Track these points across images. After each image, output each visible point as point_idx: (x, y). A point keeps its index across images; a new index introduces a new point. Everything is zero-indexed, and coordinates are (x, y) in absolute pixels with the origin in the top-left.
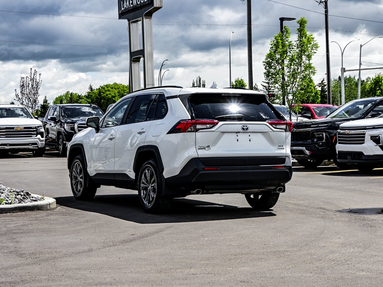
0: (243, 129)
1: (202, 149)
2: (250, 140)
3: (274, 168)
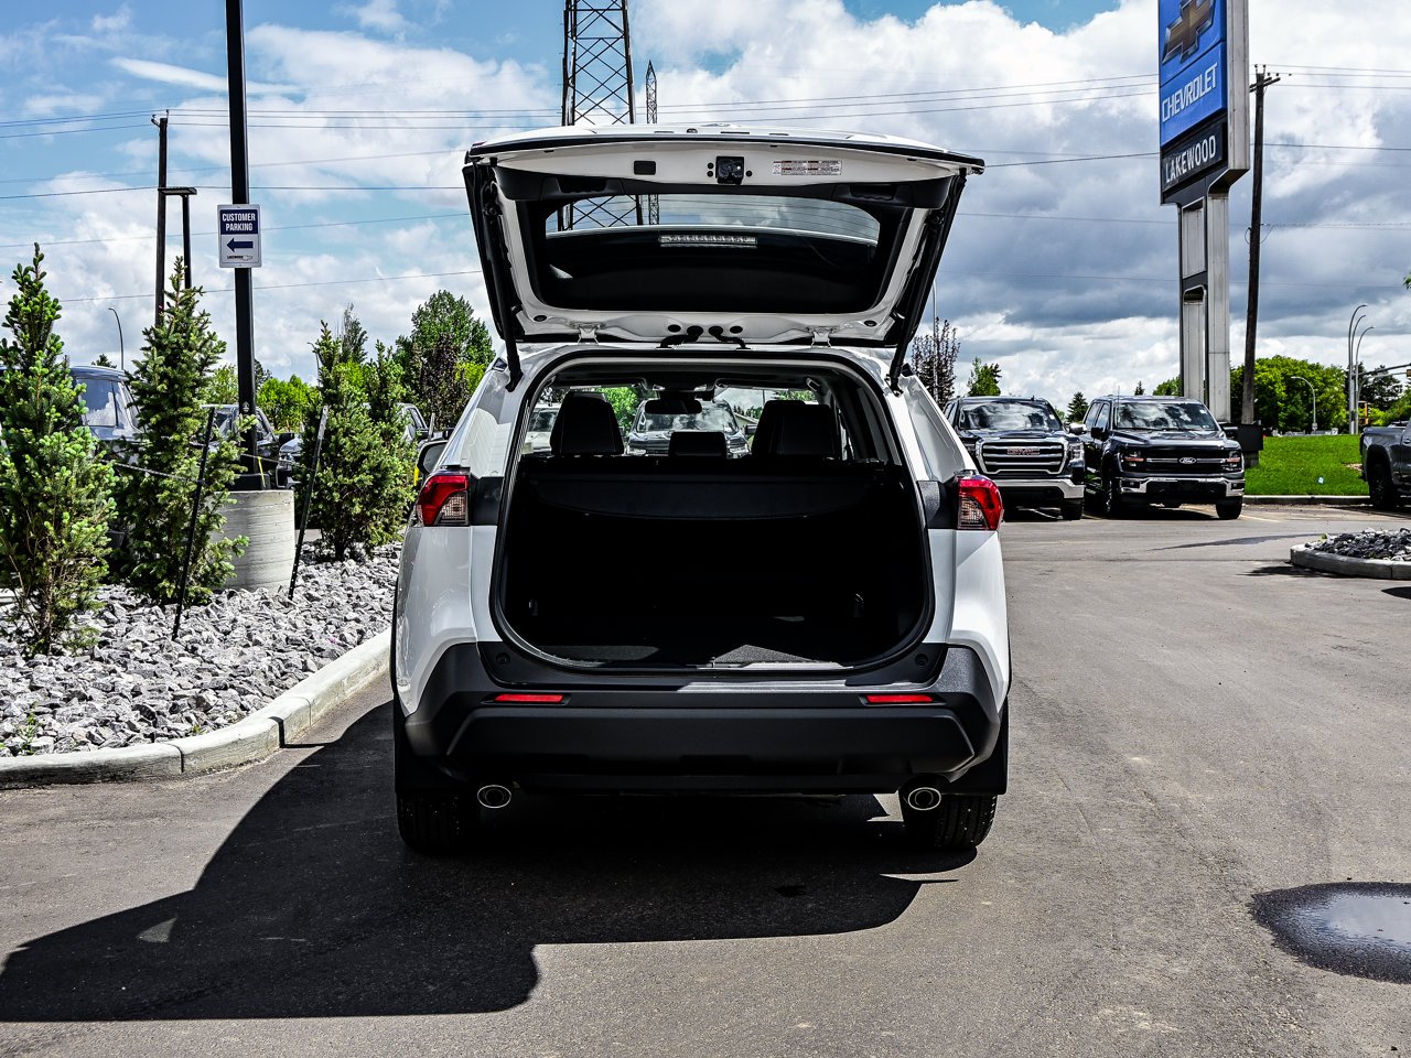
3: (870, 703)
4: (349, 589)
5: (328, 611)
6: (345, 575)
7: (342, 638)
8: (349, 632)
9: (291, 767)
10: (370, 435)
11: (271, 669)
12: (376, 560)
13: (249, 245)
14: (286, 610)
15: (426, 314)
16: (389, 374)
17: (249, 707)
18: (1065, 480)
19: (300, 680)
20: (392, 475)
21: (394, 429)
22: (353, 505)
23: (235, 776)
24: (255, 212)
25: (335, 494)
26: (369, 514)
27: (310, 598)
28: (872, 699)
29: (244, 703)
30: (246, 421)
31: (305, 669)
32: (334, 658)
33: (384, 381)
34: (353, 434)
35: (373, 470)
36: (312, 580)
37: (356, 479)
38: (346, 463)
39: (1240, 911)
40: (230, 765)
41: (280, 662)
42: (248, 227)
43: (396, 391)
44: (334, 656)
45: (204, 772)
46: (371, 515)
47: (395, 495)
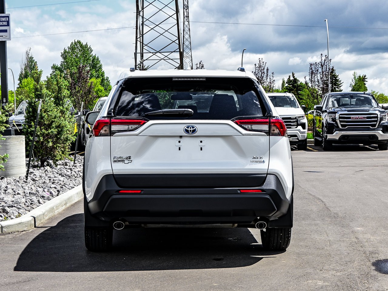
0: (187, 131)
1: (119, 161)
2: (201, 149)
3: (241, 192)
4: (49, 177)
5: (43, 184)
6: (46, 172)
7: (51, 193)
8: (53, 191)
9: (40, 232)
10: (55, 112)
11: (26, 202)
12: (59, 167)
13: (5, 31)
14: (26, 184)
15: (69, 52)
16: (62, 85)
17: (22, 213)
18: (379, 131)
19: (38, 206)
20: (65, 129)
21: (65, 109)
22: (49, 142)
23: (21, 234)
24: (8, 17)
25: (41, 138)
26: (55, 146)
27: (34, 180)
28: (242, 191)
29: (20, 212)
30: (9, 106)
31: (40, 203)
32: (49, 200)
33: (60, 88)
34: (48, 112)
35: (57, 127)
36: (33, 174)
37: (50, 131)
38: (45, 124)
39: (369, 264)
40: (18, 231)
41: (29, 200)
42: (5, 23)
43: (65, 92)
44: (49, 199)
45: (9, 233)
46: (57, 147)
47: (67, 138)
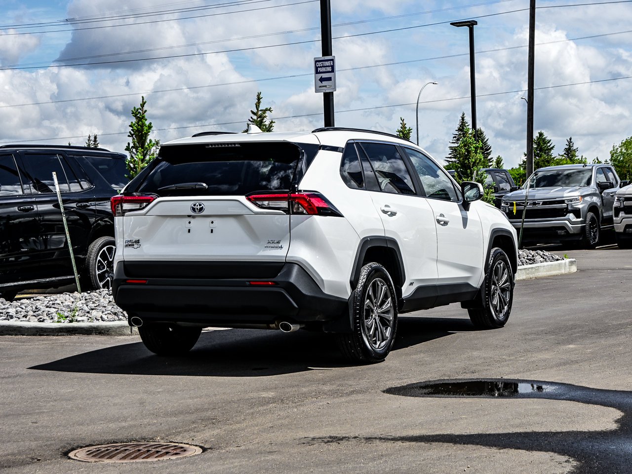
0: (194, 209)
1: (130, 245)
2: (212, 231)
3: (250, 285)
13: (329, 79)
24: (333, 60)
28: (252, 283)
42: (329, 69)
